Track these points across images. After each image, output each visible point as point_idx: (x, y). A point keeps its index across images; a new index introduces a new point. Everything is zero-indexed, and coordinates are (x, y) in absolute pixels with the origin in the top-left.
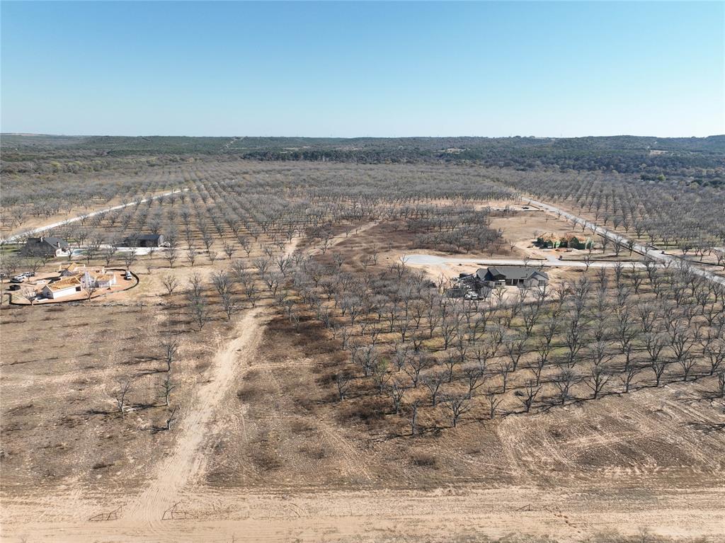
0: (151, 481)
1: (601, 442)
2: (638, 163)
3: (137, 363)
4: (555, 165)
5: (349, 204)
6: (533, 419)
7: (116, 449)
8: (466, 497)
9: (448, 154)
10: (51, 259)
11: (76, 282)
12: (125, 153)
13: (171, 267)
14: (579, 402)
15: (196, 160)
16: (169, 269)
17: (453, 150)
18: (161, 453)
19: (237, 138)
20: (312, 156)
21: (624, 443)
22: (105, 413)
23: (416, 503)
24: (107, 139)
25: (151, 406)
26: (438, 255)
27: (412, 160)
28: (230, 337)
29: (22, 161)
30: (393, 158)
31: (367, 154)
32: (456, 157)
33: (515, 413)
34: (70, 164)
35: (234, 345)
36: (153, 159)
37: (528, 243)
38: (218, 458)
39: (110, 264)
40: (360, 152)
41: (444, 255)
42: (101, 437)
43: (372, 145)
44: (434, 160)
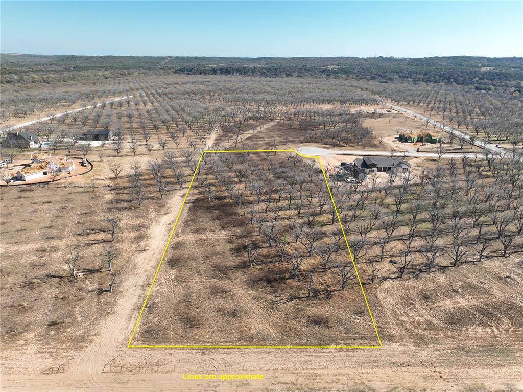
0: (94, 337)
1: (463, 304)
2: (472, 77)
3: (88, 234)
4: (409, 79)
5: (254, 108)
6: (406, 284)
7: (67, 308)
8: (355, 353)
9: (329, 70)
10: (25, 149)
11: (43, 168)
12: (87, 69)
13: (118, 156)
14: (442, 269)
15: (139, 74)
16: (116, 158)
17: (332, 67)
18: (104, 313)
19: (171, 57)
20: (226, 71)
21: (482, 306)
22: (60, 277)
23: (314, 358)
24: (73, 58)
25: (97, 271)
26: (324, 148)
27: (301, 74)
28: (163, 213)
29: (8, 74)
30: (287, 73)
31: (268, 70)
32: (334, 72)
33: (391, 278)
34: (45, 76)
35: (166, 219)
36: (108, 73)
37: (393, 138)
38: (151, 317)
39: (71, 154)
40: (262, 68)
41: (328, 148)
42: (56, 298)
43: (271, 63)
44: (318, 74)
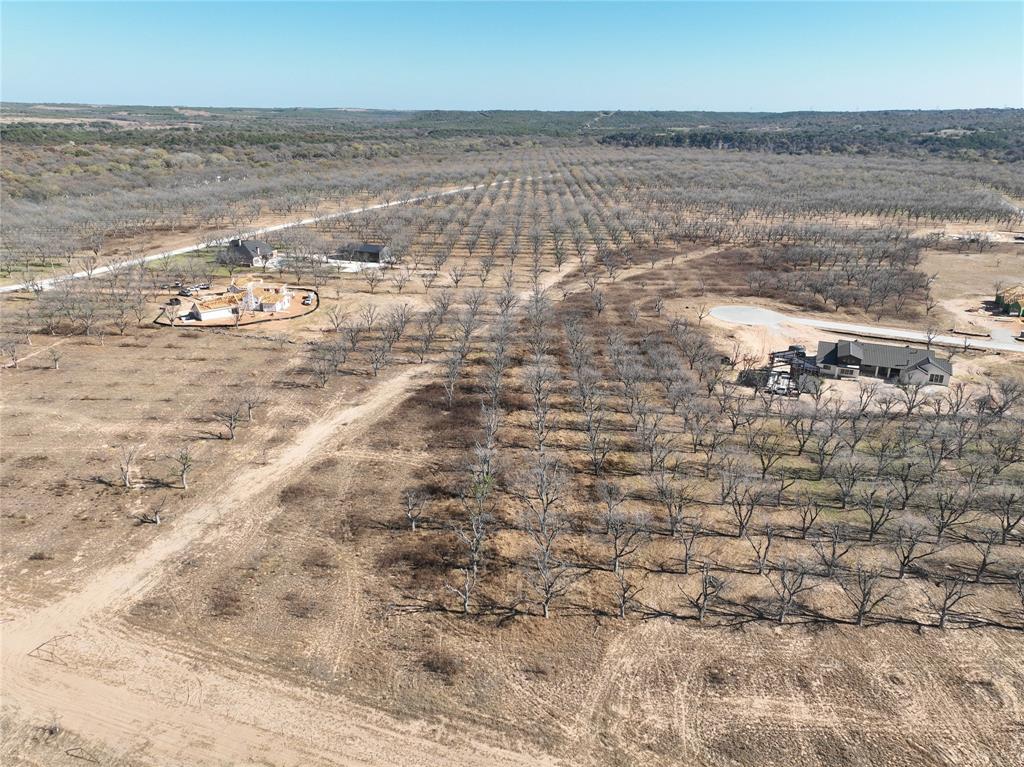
9: (938, 140)
12: (448, 134)
15: (534, 144)
17: (950, 131)
19: (606, 113)
20: (703, 141)
24: (437, 115)
27: (866, 149)
29: (323, 143)
30: (835, 144)
31: (793, 138)
32: (952, 144)
34: (375, 147)
36: (478, 142)
40: (781, 135)
43: (810, 124)
44: (909, 149)
